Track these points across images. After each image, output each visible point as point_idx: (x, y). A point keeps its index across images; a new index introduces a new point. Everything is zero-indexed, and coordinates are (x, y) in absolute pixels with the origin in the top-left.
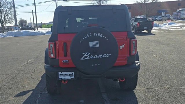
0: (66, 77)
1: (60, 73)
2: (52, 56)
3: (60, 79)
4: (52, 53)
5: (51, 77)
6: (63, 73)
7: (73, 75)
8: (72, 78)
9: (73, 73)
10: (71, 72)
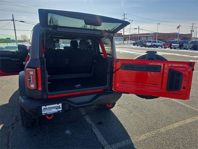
0: (51, 111)
1: (43, 107)
2: (32, 86)
3: (44, 114)
4: (32, 83)
5: (31, 113)
6: (48, 107)
7: (61, 107)
8: (60, 111)
9: (60, 105)
10: (58, 104)
